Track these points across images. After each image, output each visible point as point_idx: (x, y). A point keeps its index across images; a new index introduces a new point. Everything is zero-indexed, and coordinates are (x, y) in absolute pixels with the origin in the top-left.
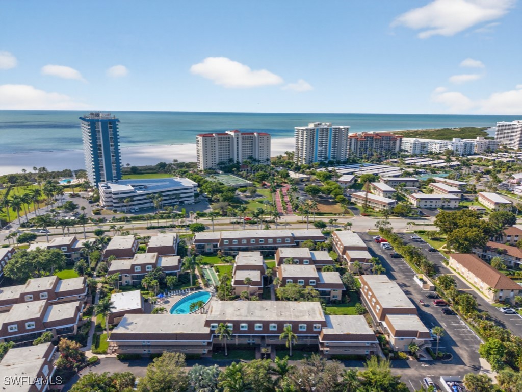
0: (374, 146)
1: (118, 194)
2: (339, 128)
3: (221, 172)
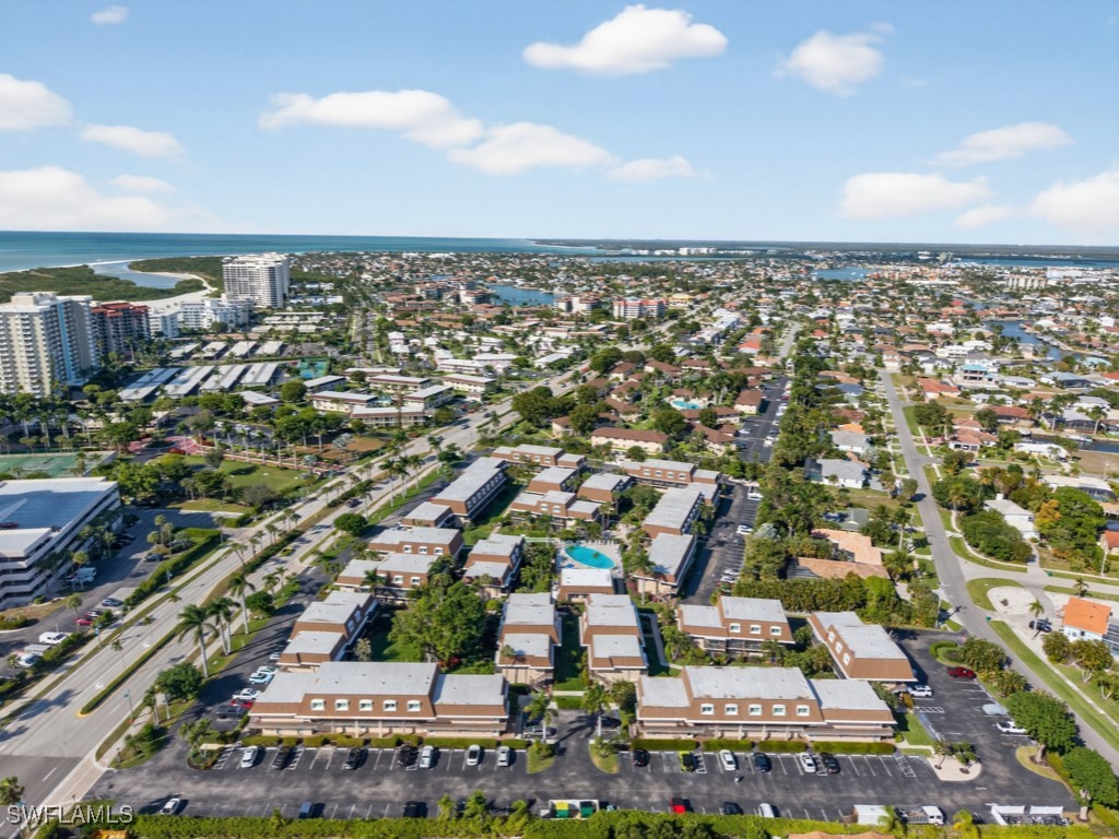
0: (111, 331)
1: (32, 552)
2: (71, 302)
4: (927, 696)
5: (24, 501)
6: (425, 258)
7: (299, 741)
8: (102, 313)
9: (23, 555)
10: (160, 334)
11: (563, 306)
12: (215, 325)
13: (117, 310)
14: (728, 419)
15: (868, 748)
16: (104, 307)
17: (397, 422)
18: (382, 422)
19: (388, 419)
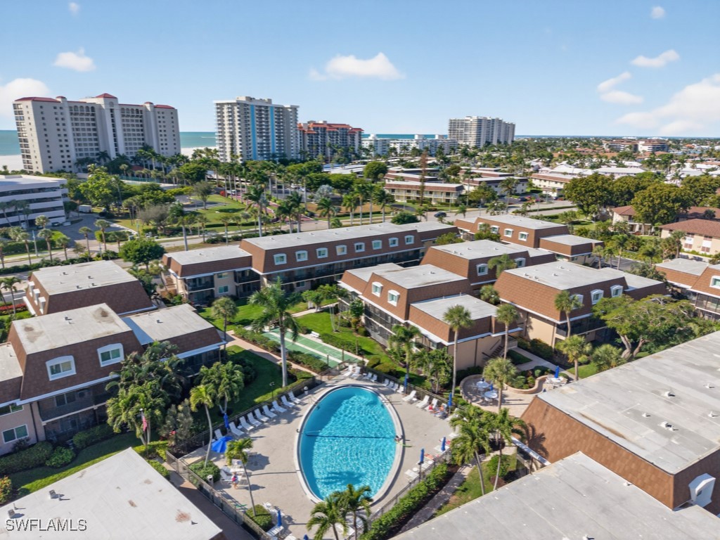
0: (328, 142)
8: (325, 128)
13: (337, 129)
16: (329, 125)
17: (427, 196)
18: (413, 195)
19: (418, 192)
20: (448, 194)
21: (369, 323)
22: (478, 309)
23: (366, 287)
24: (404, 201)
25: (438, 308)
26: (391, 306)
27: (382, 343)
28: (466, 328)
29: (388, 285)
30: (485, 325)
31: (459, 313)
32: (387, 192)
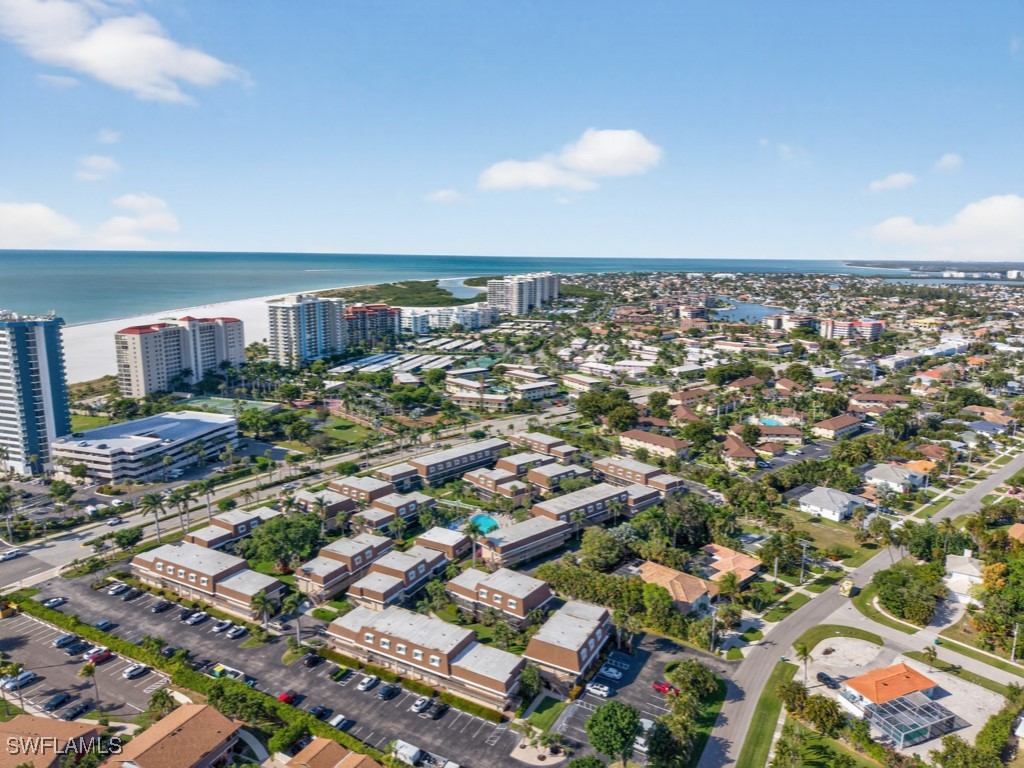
0: (368, 325)
1: (140, 451)
2: (329, 302)
3: (189, 396)
4: (601, 696)
5: (178, 423)
6: (709, 278)
7: (149, 589)
8: (364, 312)
9: (131, 451)
10: (408, 330)
11: (771, 323)
12: (456, 325)
13: (376, 311)
14: (786, 439)
15: (480, 710)
16: (368, 307)
17: (485, 406)
18: (474, 405)
19: (478, 403)
20: (500, 404)
21: (479, 495)
22: (520, 485)
23: (477, 481)
24: (467, 409)
25: (507, 486)
26: (490, 486)
27: (487, 501)
28: (517, 492)
29: (487, 479)
30: (522, 491)
31: (514, 487)
32: (455, 403)
